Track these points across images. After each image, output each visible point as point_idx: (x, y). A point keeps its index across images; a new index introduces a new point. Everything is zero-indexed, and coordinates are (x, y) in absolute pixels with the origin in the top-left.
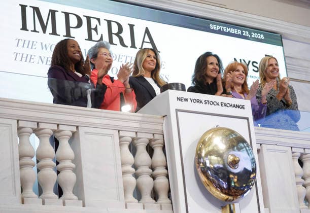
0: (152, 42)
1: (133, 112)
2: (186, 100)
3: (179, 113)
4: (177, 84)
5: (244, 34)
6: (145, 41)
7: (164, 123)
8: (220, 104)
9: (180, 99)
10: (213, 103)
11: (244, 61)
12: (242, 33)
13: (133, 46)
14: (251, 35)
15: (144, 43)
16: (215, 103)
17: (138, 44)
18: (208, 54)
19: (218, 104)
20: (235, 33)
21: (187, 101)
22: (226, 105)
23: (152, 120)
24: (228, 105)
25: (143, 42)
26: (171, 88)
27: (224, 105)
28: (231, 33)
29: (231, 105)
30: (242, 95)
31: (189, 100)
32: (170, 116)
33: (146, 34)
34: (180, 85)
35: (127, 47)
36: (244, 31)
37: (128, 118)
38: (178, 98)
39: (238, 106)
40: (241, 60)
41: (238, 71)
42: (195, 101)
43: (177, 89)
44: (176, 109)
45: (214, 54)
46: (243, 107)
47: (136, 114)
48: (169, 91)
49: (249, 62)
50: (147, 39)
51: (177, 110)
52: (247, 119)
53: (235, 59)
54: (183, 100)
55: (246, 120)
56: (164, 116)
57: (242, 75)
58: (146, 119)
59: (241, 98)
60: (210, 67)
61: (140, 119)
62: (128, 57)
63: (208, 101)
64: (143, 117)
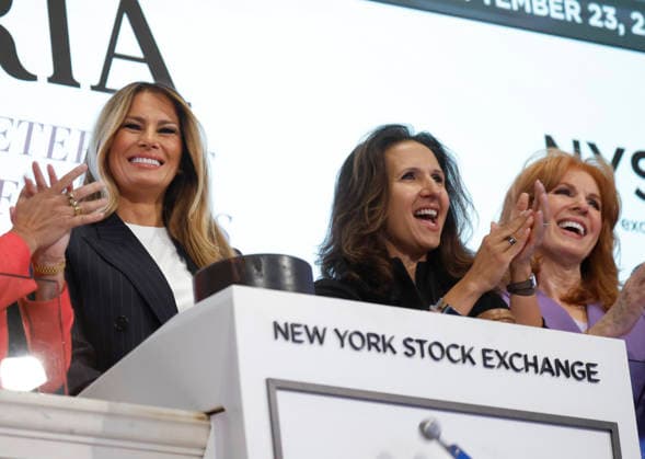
0: (152, 56)
1: (60, 392)
2: (317, 336)
3: (281, 396)
4: (274, 260)
5: (595, 21)
6: (118, 50)
7: (211, 444)
8: (477, 356)
9: (286, 332)
10: (446, 352)
11: (593, 147)
12: (586, 14)
13: (63, 74)
14: (630, 24)
15: (115, 61)
16: (455, 354)
17: (86, 65)
18: (390, 136)
19: (466, 357)
20: (548, 17)
21: (321, 341)
22: (506, 362)
23: (156, 431)
24: (519, 363)
25: (111, 54)
26: (246, 281)
27: (496, 361)
28: (532, 15)
29: (531, 364)
30: (576, 315)
31: (331, 338)
32: (239, 411)
33: (125, 19)
34: (286, 263)
35: (33, 78)
36: (593, 7)
37: (37, 418)
38: (276, 327)
39: (563, 369)
40: (576, 144)
41: (568, 191)
42: (357, 341)
43: (275, 283)
44: (269, 382)
45: (415, 131)
46: (589, 373)
47: (79, 402)
48: (237, 292)
49: (619, 153)
50: (128, 42)
51: (274, 386)
52: (611, 429)
53: (550, 142)
54: (304, 337)
55: (606, 437)
56: (210, 414)
57: (585, 213)
58: (122, 427)
59: (571, 327)
60: (408, 190)
61: (96, 424)
62: (36, 128)
63: (421, 342)
64: (110, 415)
